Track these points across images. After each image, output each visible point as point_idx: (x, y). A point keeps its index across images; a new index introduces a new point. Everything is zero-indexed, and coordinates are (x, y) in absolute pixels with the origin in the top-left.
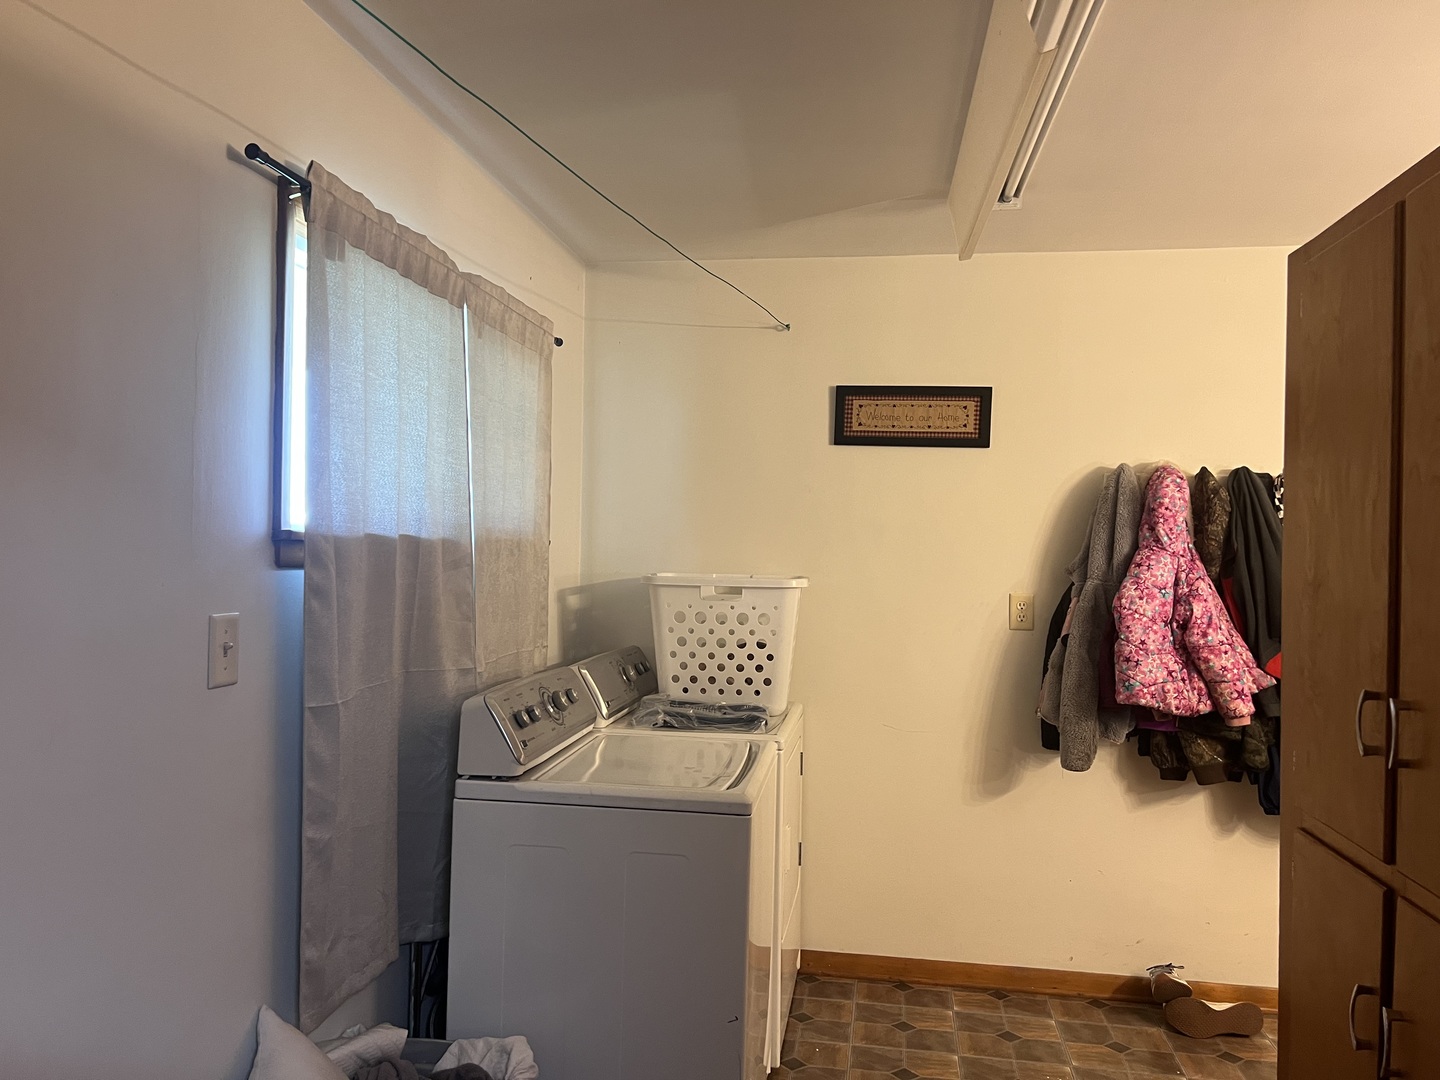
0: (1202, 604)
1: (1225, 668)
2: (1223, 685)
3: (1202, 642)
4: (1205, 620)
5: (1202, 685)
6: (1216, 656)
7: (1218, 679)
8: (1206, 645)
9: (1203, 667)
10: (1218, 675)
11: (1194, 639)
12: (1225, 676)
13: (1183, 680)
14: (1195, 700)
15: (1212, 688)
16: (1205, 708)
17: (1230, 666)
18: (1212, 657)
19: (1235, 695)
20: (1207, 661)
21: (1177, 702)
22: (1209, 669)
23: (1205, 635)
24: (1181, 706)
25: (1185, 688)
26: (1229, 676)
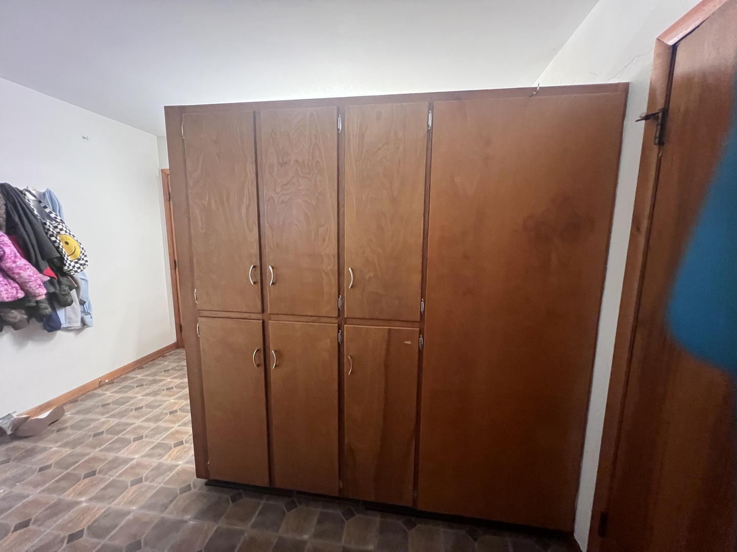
0: (9, 248)
1: (30, 276)
2: (30, 283)
3: (14, 265)
4: (13, 255)
5: (16, 285)
6: (24, 271)
7: (27, 281)
8: (17, 267)
9: (17, 277)
10: (27, 279)
11: (8, 265)
12: (31, 279)
13: (6, 284)
14: (15, 292)
15: (22, 286)
16: (21, 295)
17: (31, 274)
18: (21, 271)
19: (38, 286)
20: (19, 274)
21: (6, 295)
22: (21, 277)
23: (15, 262)
24: (9, 297)
25: (9, 287)
26: (33, 278)
